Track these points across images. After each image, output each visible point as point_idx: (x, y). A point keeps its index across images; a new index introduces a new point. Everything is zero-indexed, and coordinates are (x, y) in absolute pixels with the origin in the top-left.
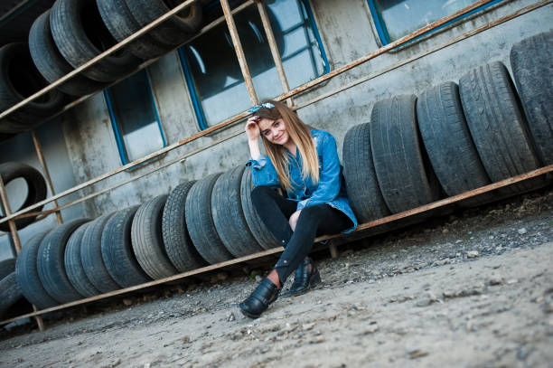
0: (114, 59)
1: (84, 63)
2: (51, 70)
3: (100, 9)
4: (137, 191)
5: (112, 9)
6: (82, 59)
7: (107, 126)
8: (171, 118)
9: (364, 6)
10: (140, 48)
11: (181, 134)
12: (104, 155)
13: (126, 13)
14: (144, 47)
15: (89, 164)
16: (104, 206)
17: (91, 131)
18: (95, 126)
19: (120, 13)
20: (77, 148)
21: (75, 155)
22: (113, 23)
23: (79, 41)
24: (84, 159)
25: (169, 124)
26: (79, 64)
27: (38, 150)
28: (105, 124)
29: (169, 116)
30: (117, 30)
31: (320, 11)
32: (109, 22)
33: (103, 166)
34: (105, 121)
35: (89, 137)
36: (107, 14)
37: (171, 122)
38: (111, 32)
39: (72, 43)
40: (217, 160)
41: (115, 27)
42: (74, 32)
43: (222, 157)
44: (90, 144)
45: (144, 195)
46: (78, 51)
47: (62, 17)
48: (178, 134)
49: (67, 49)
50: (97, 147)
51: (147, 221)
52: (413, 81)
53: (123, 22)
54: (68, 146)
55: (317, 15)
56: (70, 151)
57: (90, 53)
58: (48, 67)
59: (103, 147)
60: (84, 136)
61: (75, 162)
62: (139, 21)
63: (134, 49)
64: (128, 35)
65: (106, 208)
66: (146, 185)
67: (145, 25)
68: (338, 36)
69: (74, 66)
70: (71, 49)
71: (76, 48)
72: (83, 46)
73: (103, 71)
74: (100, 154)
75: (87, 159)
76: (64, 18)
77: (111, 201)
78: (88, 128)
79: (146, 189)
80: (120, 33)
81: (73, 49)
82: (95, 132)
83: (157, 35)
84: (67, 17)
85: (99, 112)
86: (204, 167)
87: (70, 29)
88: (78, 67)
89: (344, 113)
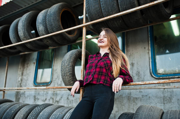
0: (39, 42)
1: (26, 40)
2: (14, 39)
3: (37, 21)
4: (34, 95)
5: (41, 23)
6: (25, 39)
7: (34, 65)
8: (56, 71)
9: (149, 53)
10: (48, 41)
11: (57, 79)
12: (29, 76)
13: (45, 26)
14: (49, 42)
15: (23, 77)
16: (22, 95)
17: (28, 65)
18: (30, 64)
19: (43, 25)
20: (22, 69)
21: (20, 72)
22: (39, 28)
23: (26, 31)
24: (22, 74)
25: (55, 73)
26: (24, 40)
27: (7, 66)
28: (33, 64)
29: (56, 70)
30: (40, 31)
31: (129, 49)
32: (38, 28)
33: (27, 80)
34: (34, 63)
35: (27, 67)
36: (38, 24)
37: (56, 73)
38: (38, 32)
39: (23, 31)
40: (67, 95)
41: (40, 30)
42: (25, 27)
43: (69, 95)
44: (26, 69)
45: (36, 97)
46: (24, 35)
47: (23, 20)
48: (56, 79)
49: (21, 33)
50: (28, 72)
51: (22, 116)
52: (162, 95)
53: (43, 29)
54: (20, 67)
55: (127, 50)
56: (19, 69)
57: (29, 37)
58: (13, 38)
59: (30, 72)
60: (26, 66)
61: (19, 74)
62: (49, 31)
63: (45, 41)
64: (44, 35)
65: (22, 96)
66: (39, 94)
67: (51, 33)
68: (134, 62)
69: (22, 40)
70: (22, 33)
71: (24, 33)
72: (27, 34)
73: (32, 46)
74: (28, 74)
75: (23, 75)
76: (24, 21)
77: (25, 94)
78: (28, 63)
79: (38, 95)
80: (41, 33)
81: (23, 33)
82: (30, 66)
83: (55, 38)
84: (25, 21)
85: (34, 59)
86: (61, 96)
87: (24, 26)
88: (23, 41)
89: (125, 97)
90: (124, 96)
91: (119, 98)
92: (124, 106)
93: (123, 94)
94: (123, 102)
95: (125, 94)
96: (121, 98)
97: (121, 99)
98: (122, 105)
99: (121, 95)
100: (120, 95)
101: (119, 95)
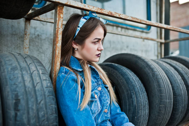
89: (46, 40)
90: (44, 37)
91: (34, 39)
92: (43, 55)
93: (42, 34)
94: (43, 47)
95: (46, 34)
96: (38, 39)
97: (38, 42)
98: (40, 52)
99: (38, 35)
100: (36, 35)
101: (34, 34)
